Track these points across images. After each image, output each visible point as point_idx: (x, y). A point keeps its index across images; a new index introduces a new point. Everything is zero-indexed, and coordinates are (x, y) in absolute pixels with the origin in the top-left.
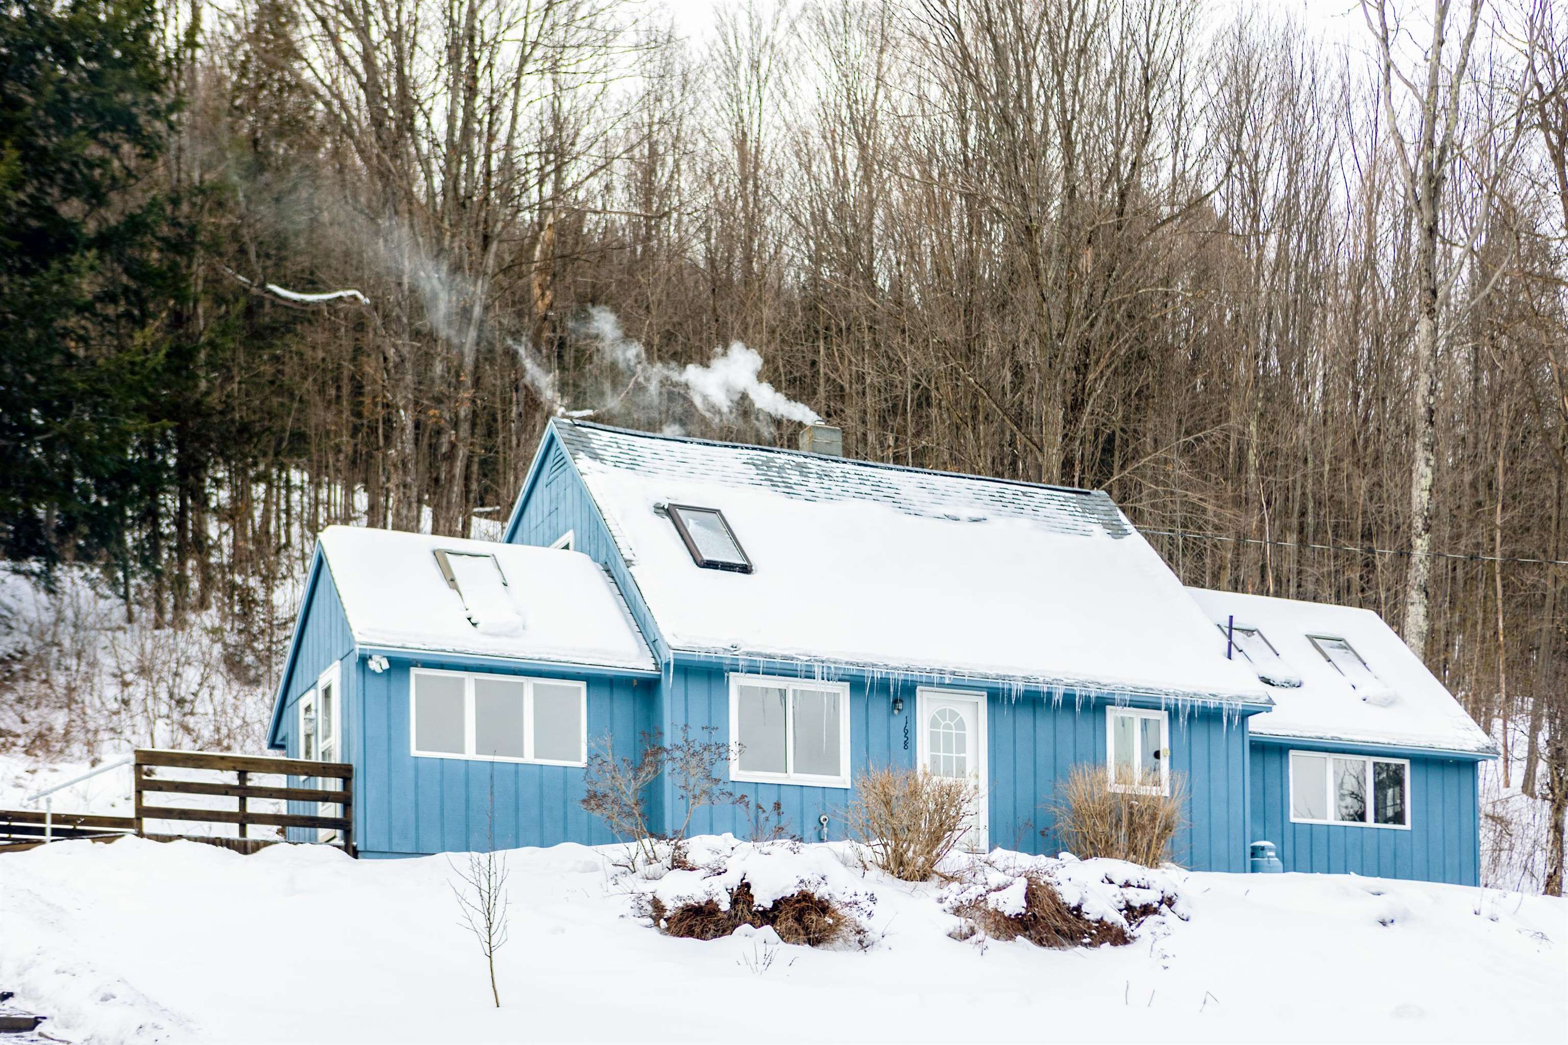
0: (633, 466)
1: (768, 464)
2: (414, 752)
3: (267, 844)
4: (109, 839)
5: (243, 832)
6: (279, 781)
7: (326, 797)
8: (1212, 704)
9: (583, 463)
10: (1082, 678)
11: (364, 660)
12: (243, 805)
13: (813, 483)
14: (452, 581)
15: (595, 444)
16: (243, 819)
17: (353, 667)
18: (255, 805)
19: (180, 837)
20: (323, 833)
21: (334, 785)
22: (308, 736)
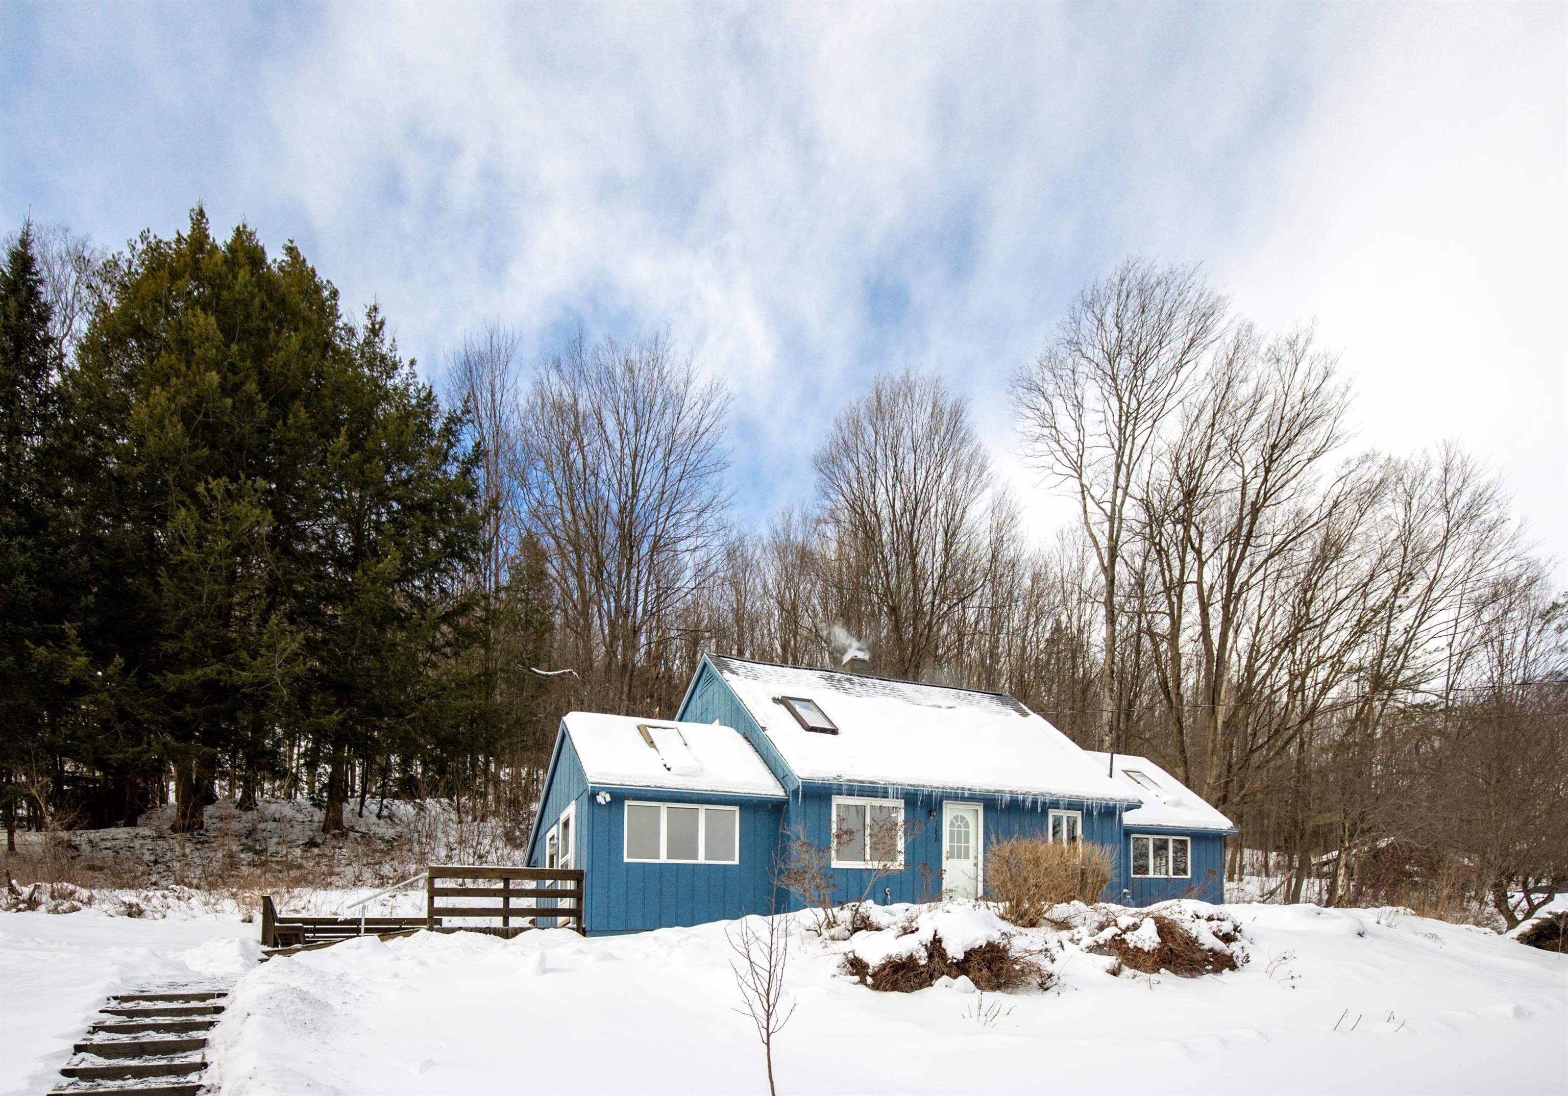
0: (755, 678)
1: (831, 677)
2: (626, 859)
3: (523, 930)
4: (408, 934)
5: (506, 922)
6: (531, 885)
7: (564, 894)
8: (1111, 803)
9: (727, 675)
10: (1041, 791)
11: (593, 796)
12: (506, 902)
13: (858, 688)
14: (652, 743)
15: (732, 666)
16: (506, 913)
17: (586, 802)
18: (515, 903)
19: (460, 929)
20: (561, 920)
21: (570, 885)
22: (552, 857)
